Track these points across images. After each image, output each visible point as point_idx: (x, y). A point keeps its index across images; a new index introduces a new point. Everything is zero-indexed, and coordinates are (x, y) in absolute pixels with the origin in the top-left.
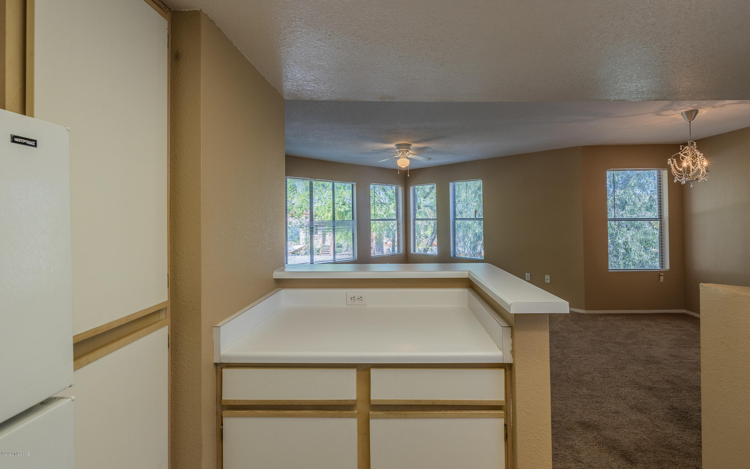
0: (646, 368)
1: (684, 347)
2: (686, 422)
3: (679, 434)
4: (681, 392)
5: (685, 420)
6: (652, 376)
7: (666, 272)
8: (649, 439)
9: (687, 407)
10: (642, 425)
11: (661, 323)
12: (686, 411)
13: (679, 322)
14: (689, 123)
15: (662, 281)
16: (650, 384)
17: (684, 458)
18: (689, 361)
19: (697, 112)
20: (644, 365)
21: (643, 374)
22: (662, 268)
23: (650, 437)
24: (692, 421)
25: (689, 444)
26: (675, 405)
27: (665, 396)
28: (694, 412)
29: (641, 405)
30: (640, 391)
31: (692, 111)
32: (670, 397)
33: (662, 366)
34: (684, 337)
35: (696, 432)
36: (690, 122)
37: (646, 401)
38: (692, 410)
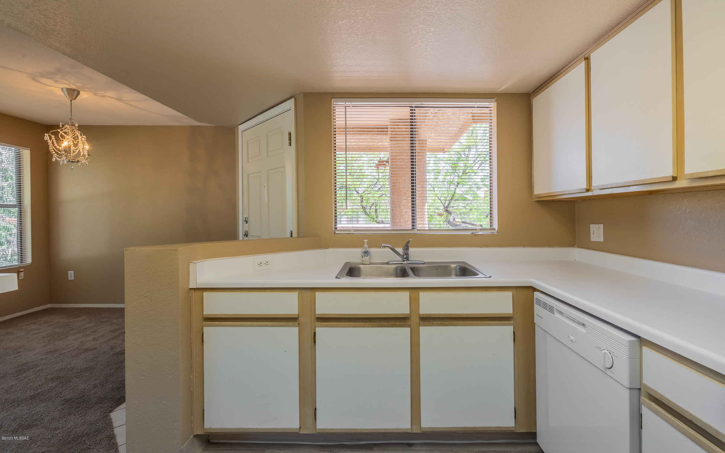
0: (19, 379)
1: (60, 339)
2: (85, 405)
3: (82, 420)
4: (70, 382)
5: (83, 404)
6: (32, 384)
7: (27, 268)
8: (50, 448)
9: (81, 392)
10: (35, 440)
11: (24, 326)
12: (82, 395)
13: (47, 318)
14: (70, 102)
15: (23, 278)
16: (32, 393)
17: (95, 437)
18: (70, 349)
19: (78, 93)
20: (16, 378)
21: (19, 387)
22: (22, 263)
23: (50, 445)
24: (91, 401)
25: (95, 422)
26: (69, 396)
27: (55, 394)
28: (90, 391)
29: (27, 421)
30: (20, 406)
31: (74, 90)
32: (60, 392)
33: (40, 368)
34: (56, 330)
35: (98, 407)
36: (71, 100)
37: (33, 412)
38: (87, 391)
